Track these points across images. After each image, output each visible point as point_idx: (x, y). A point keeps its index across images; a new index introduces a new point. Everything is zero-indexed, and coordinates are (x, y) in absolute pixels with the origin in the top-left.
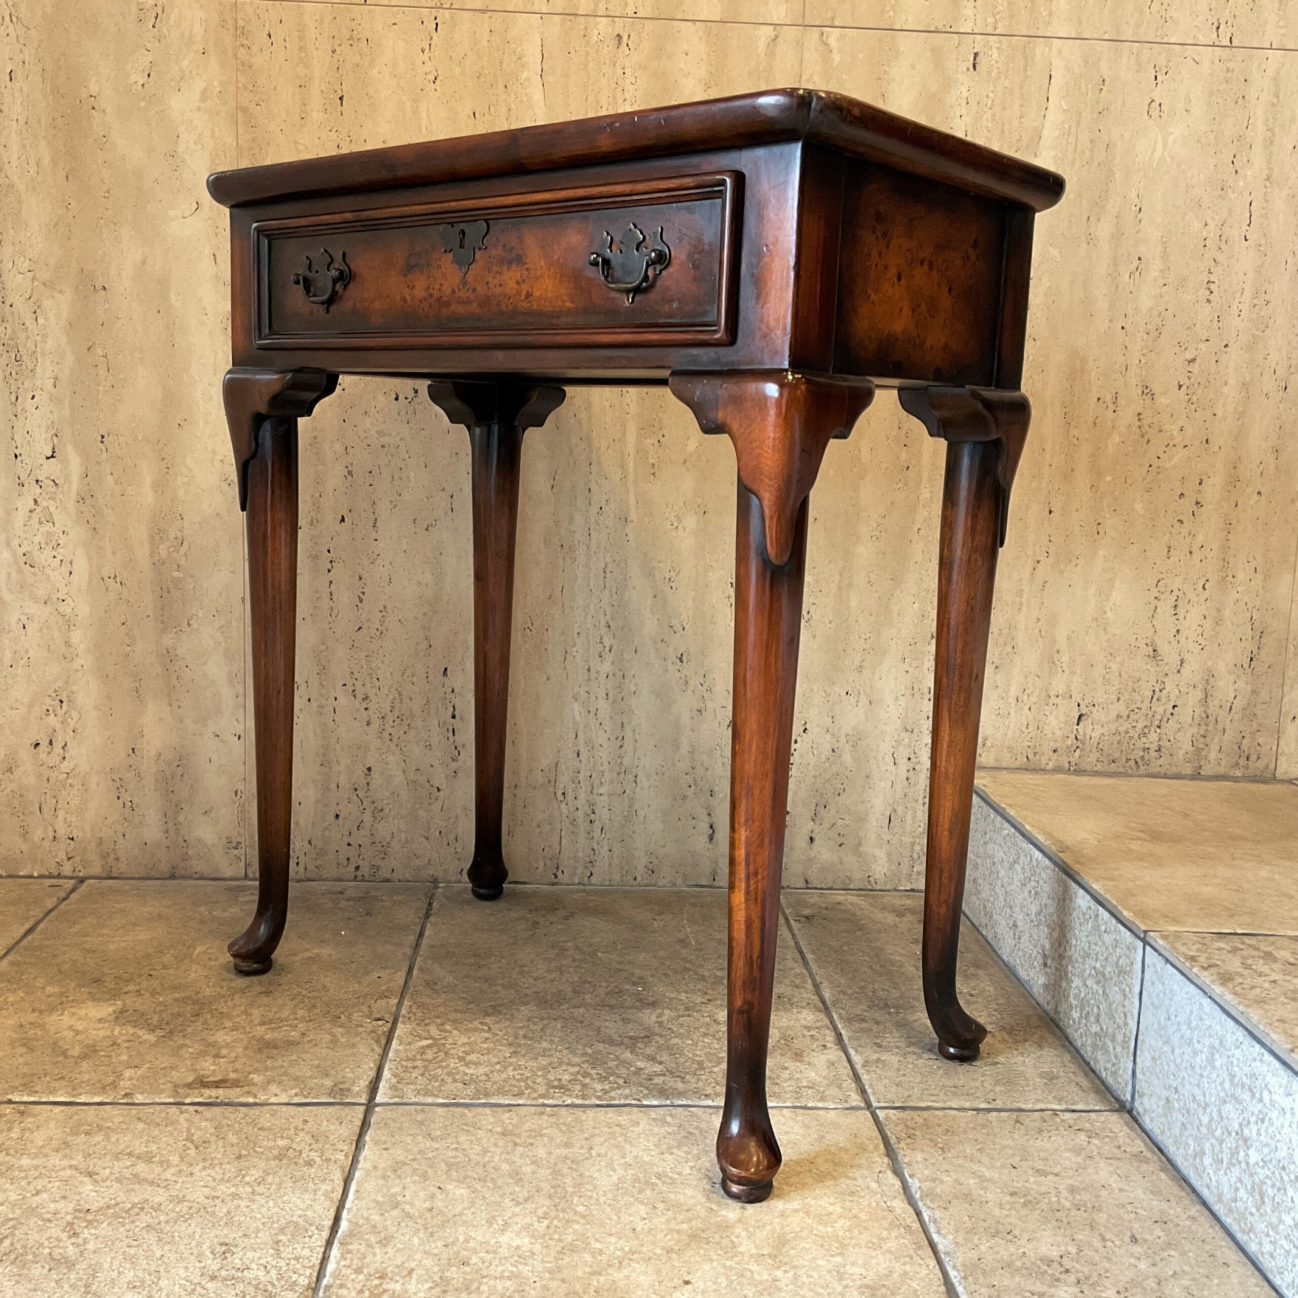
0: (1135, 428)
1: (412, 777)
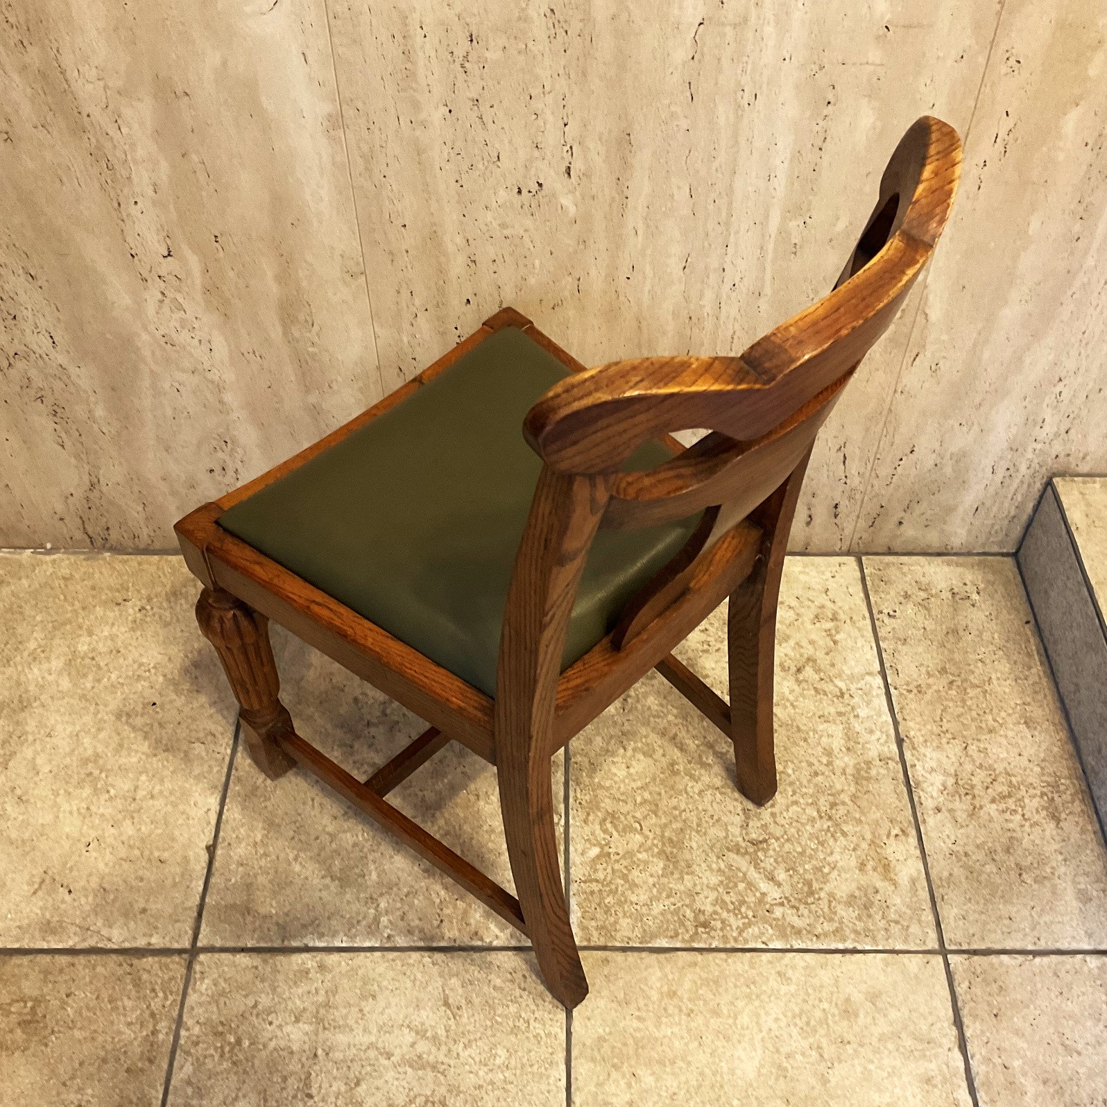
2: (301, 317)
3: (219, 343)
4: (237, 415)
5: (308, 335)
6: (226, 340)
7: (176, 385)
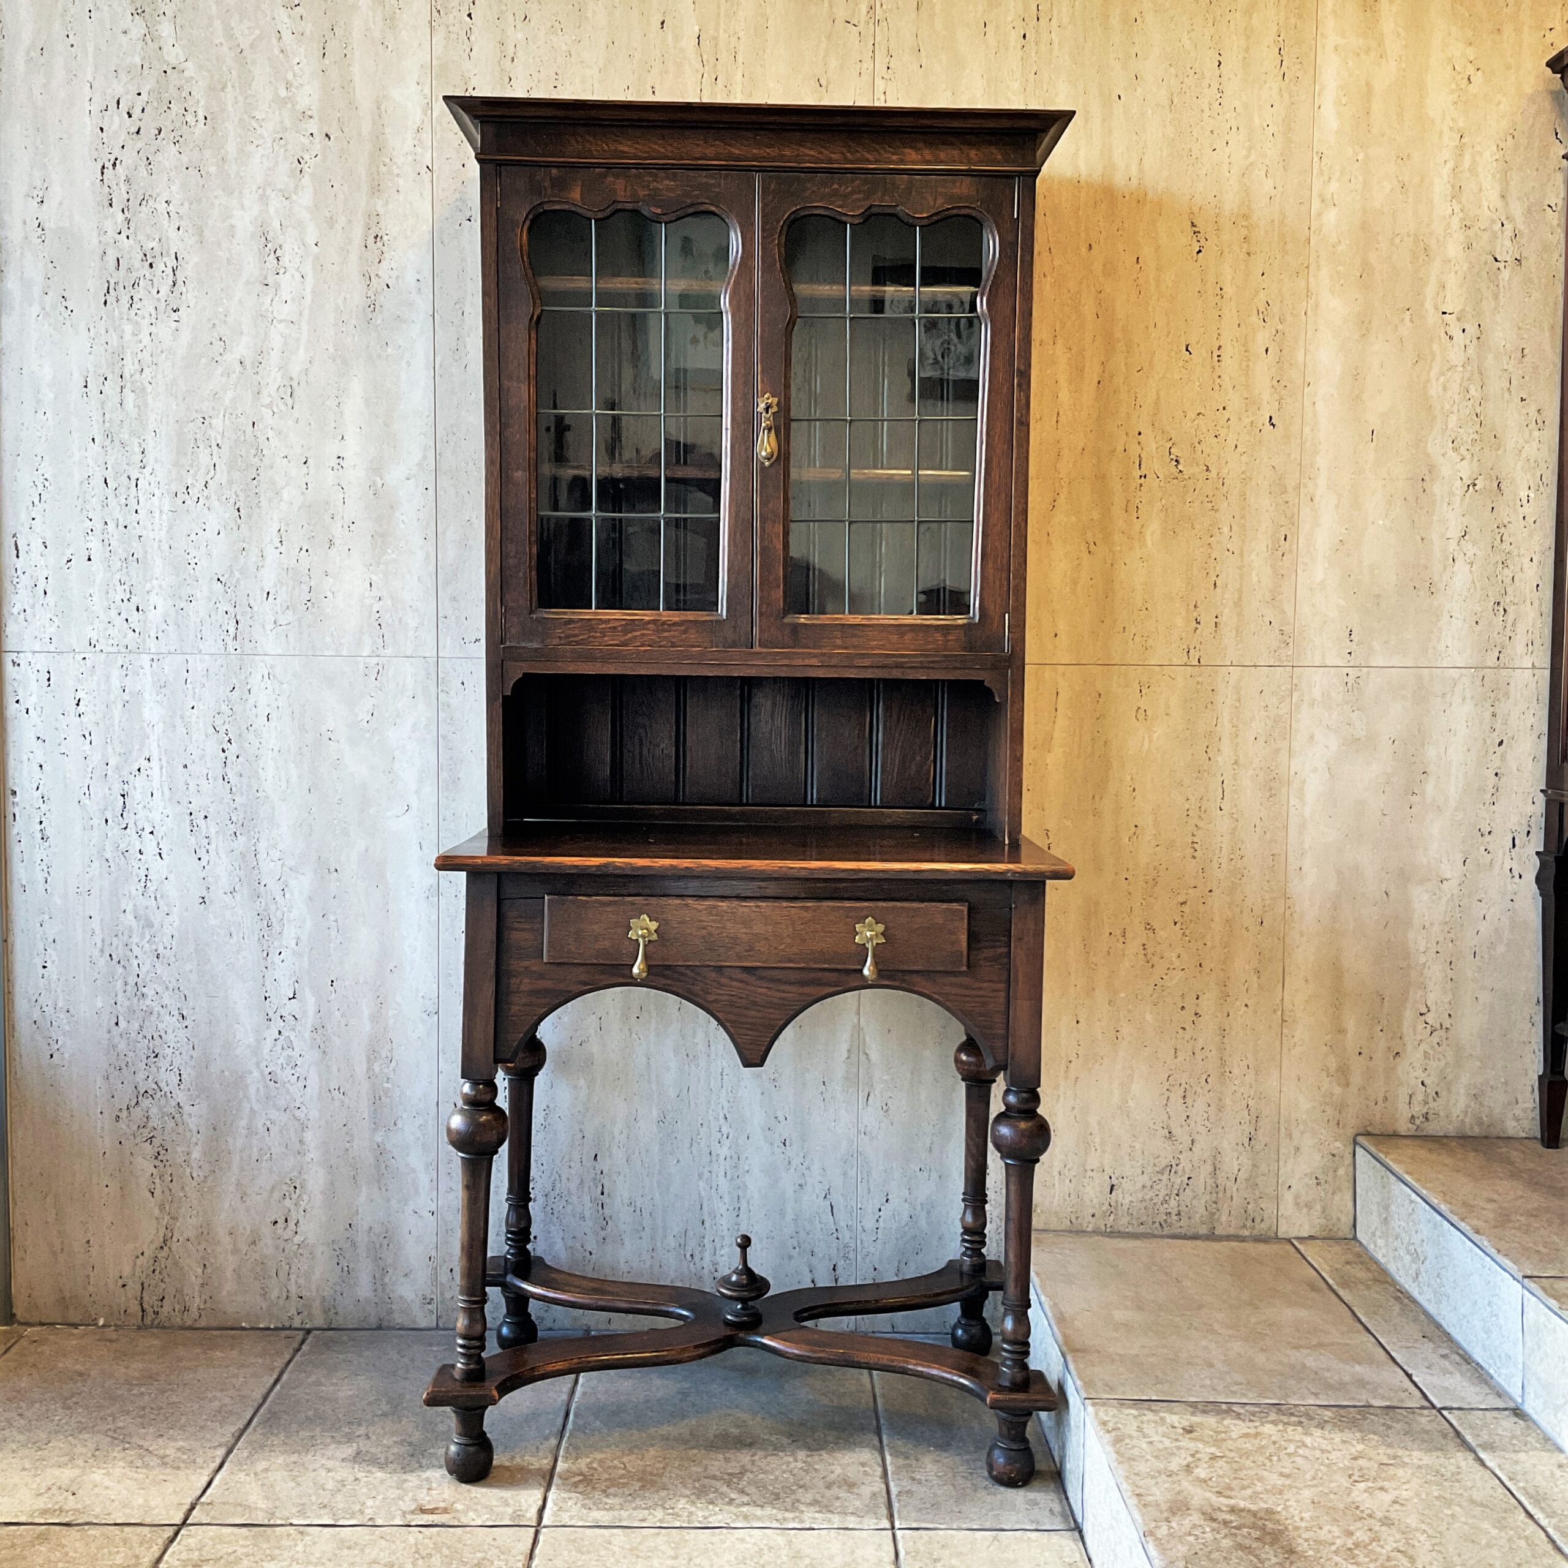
0: (1141, 956)
1: (570, 1243)
2: (384, 1055)
3: (313, 1081)
4: (312, 1156)
5: (386, 1071)
6: (320, 1075)
7: (268, 1123)
